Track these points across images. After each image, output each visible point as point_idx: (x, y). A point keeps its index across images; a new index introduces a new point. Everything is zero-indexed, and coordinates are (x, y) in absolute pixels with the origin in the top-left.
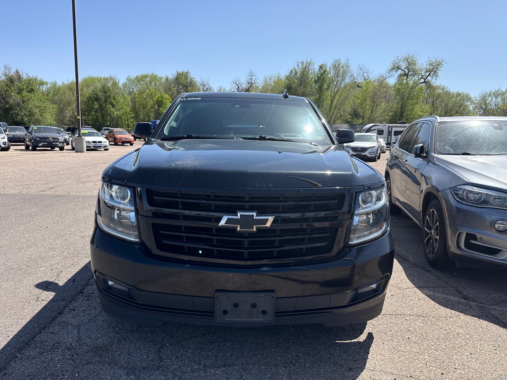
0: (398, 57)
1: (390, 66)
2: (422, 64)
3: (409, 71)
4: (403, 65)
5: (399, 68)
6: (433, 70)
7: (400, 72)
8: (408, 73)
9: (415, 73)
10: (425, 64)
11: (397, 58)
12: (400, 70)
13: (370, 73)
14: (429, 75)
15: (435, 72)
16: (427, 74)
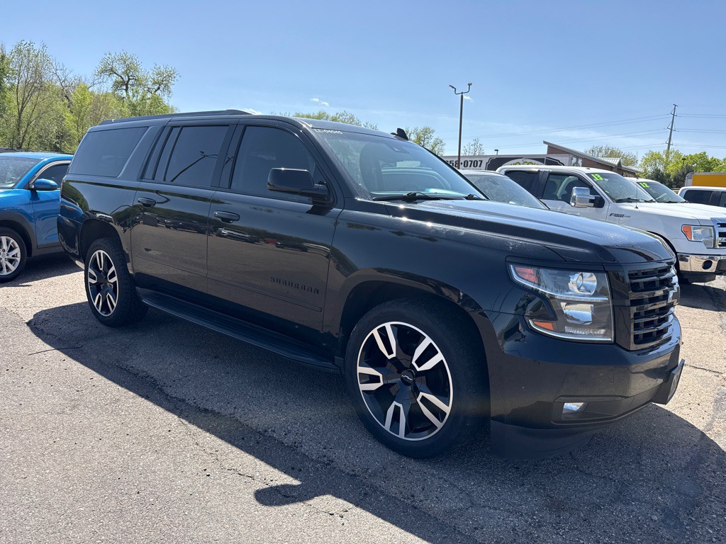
0: (110, 54)
1: (100, 67)
2: (147, 70)
3: (129, 79)
4: (120, 69)
5: (112, 71)
6: (163, 82)
7: (114, 77)
8: (128, 82)
9: (139, 82)
10: (151, 72)
11: (108, 55)
12: (115, 75)
13: (67, 72)
14: (159, 88)
15: (166, 85)
16: (156, 87)
